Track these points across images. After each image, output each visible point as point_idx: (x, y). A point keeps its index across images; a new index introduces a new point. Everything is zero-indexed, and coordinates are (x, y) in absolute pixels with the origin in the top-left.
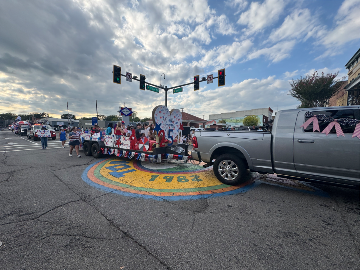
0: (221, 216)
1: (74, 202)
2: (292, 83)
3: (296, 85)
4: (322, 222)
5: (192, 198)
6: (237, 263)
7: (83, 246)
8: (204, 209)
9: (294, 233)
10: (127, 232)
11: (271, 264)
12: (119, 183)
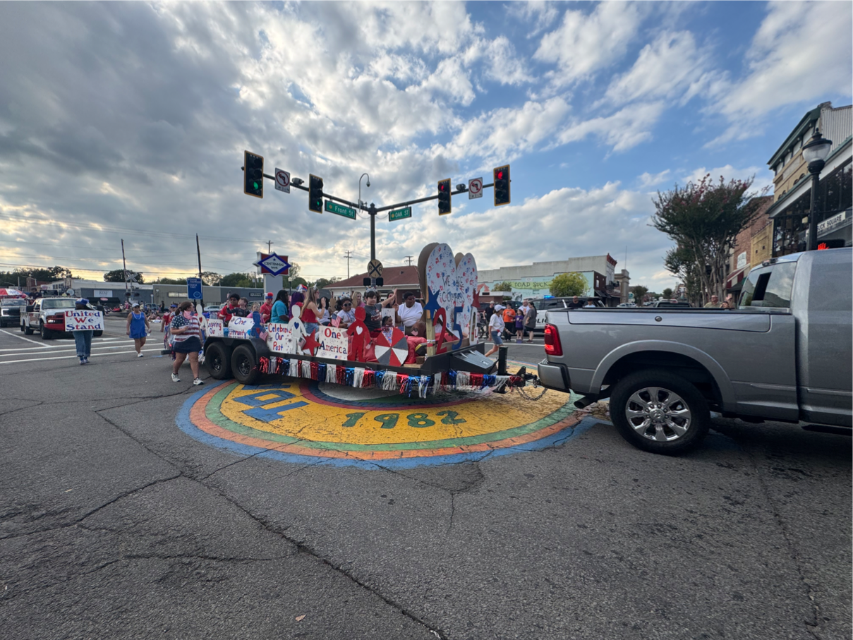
0: (512, 497)
1: (165, 481)
2: (658, 200)
3: (665, 204)
4: (724, 500)
5: (445, 462)
6: (551, 592)
7: (203, 579)
8: (473, 484)
9: (668, 526)
10: (303, 542)
11: (622, 589)
12: (270, 433)
